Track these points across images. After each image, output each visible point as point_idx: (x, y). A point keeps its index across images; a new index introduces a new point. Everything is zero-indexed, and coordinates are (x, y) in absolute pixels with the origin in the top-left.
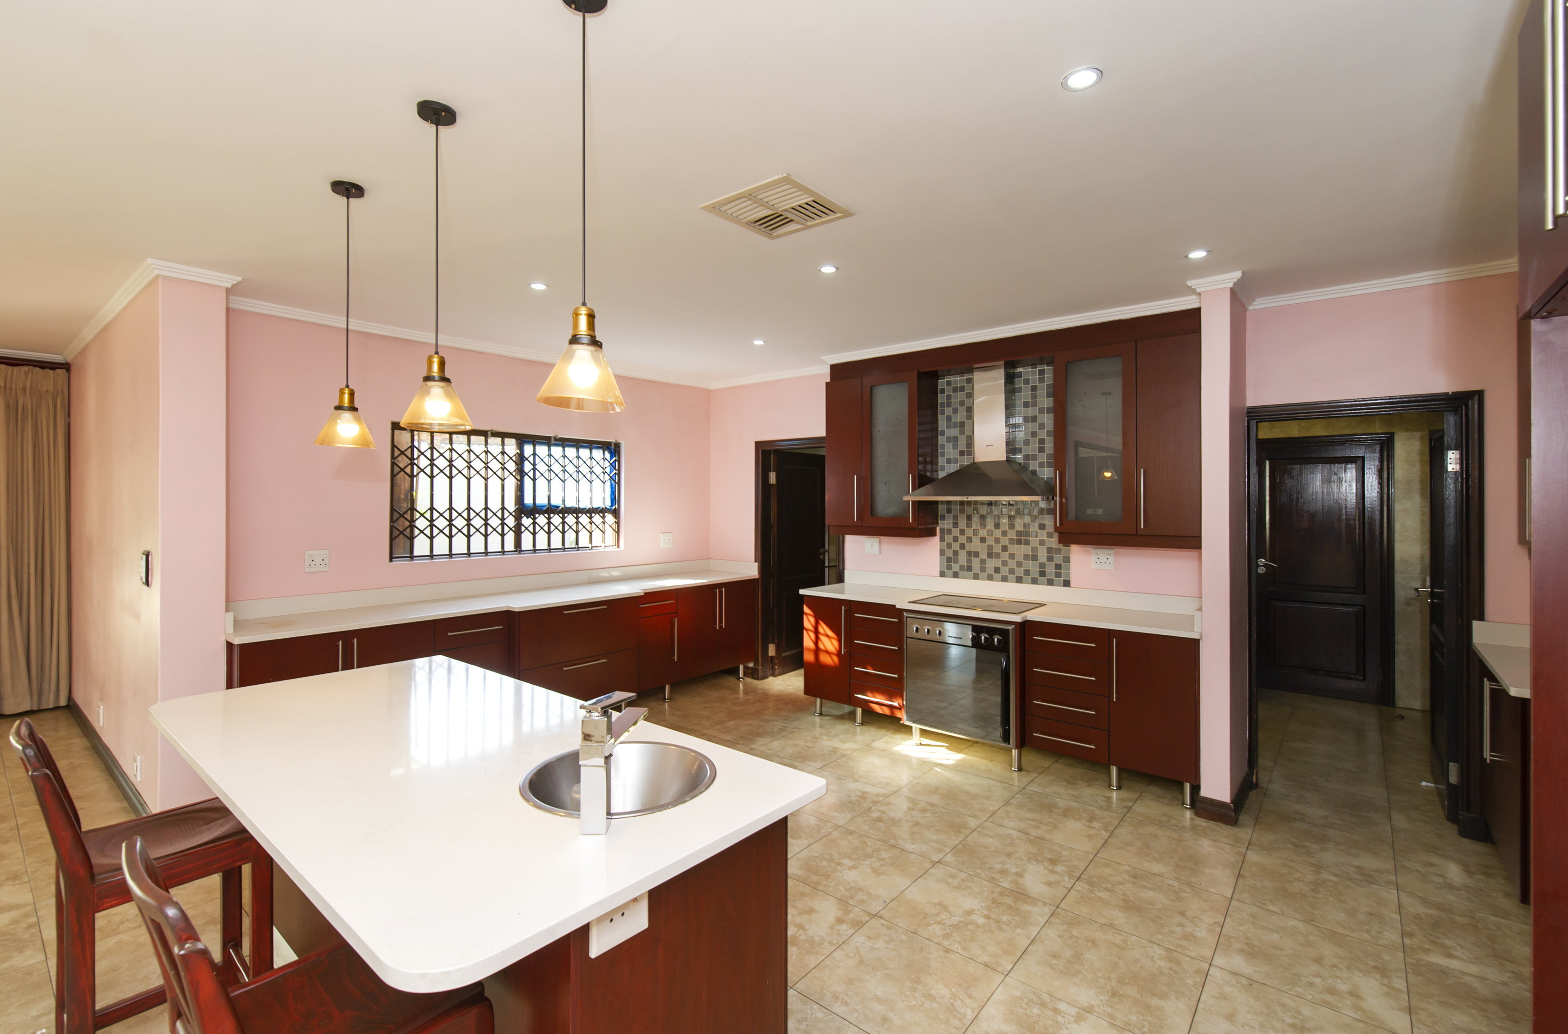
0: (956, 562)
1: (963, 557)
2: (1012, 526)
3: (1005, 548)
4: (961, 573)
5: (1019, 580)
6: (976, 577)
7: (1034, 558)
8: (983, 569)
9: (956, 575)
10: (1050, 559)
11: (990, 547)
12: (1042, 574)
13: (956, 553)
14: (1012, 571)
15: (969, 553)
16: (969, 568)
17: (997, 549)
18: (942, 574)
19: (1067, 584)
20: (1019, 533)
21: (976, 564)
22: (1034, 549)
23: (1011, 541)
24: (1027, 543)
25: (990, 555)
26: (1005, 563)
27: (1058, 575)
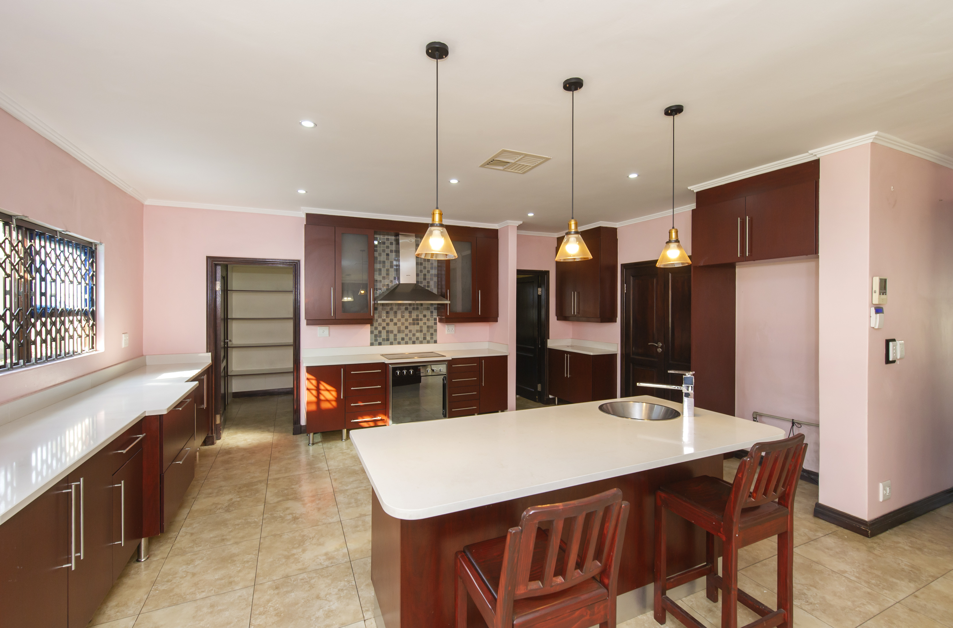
0: (380, 337)
1: (384, 335)
2: (410, 317)
3: (407, 328)
4: (383, 343)
5: (414, 343)
6: (391, 344)
7: (421, 331)
8: (395, 339)
9: (380, 344)
10: (428, 331)
11: (399, 328)
12: (425, 338)
13: (380, 332)
14: (410, 339)
15: (388, 332)
16: (388, 340)
17: (403, 328)
18: (372, 344)
19: (435, 342)
20: (413, 320)
21: (391, 336)
22: (421, 327)
23: (410, 324)
24: (418, 324)
25: (399, 331)
26: (407, 335)
27: (432, 338)
